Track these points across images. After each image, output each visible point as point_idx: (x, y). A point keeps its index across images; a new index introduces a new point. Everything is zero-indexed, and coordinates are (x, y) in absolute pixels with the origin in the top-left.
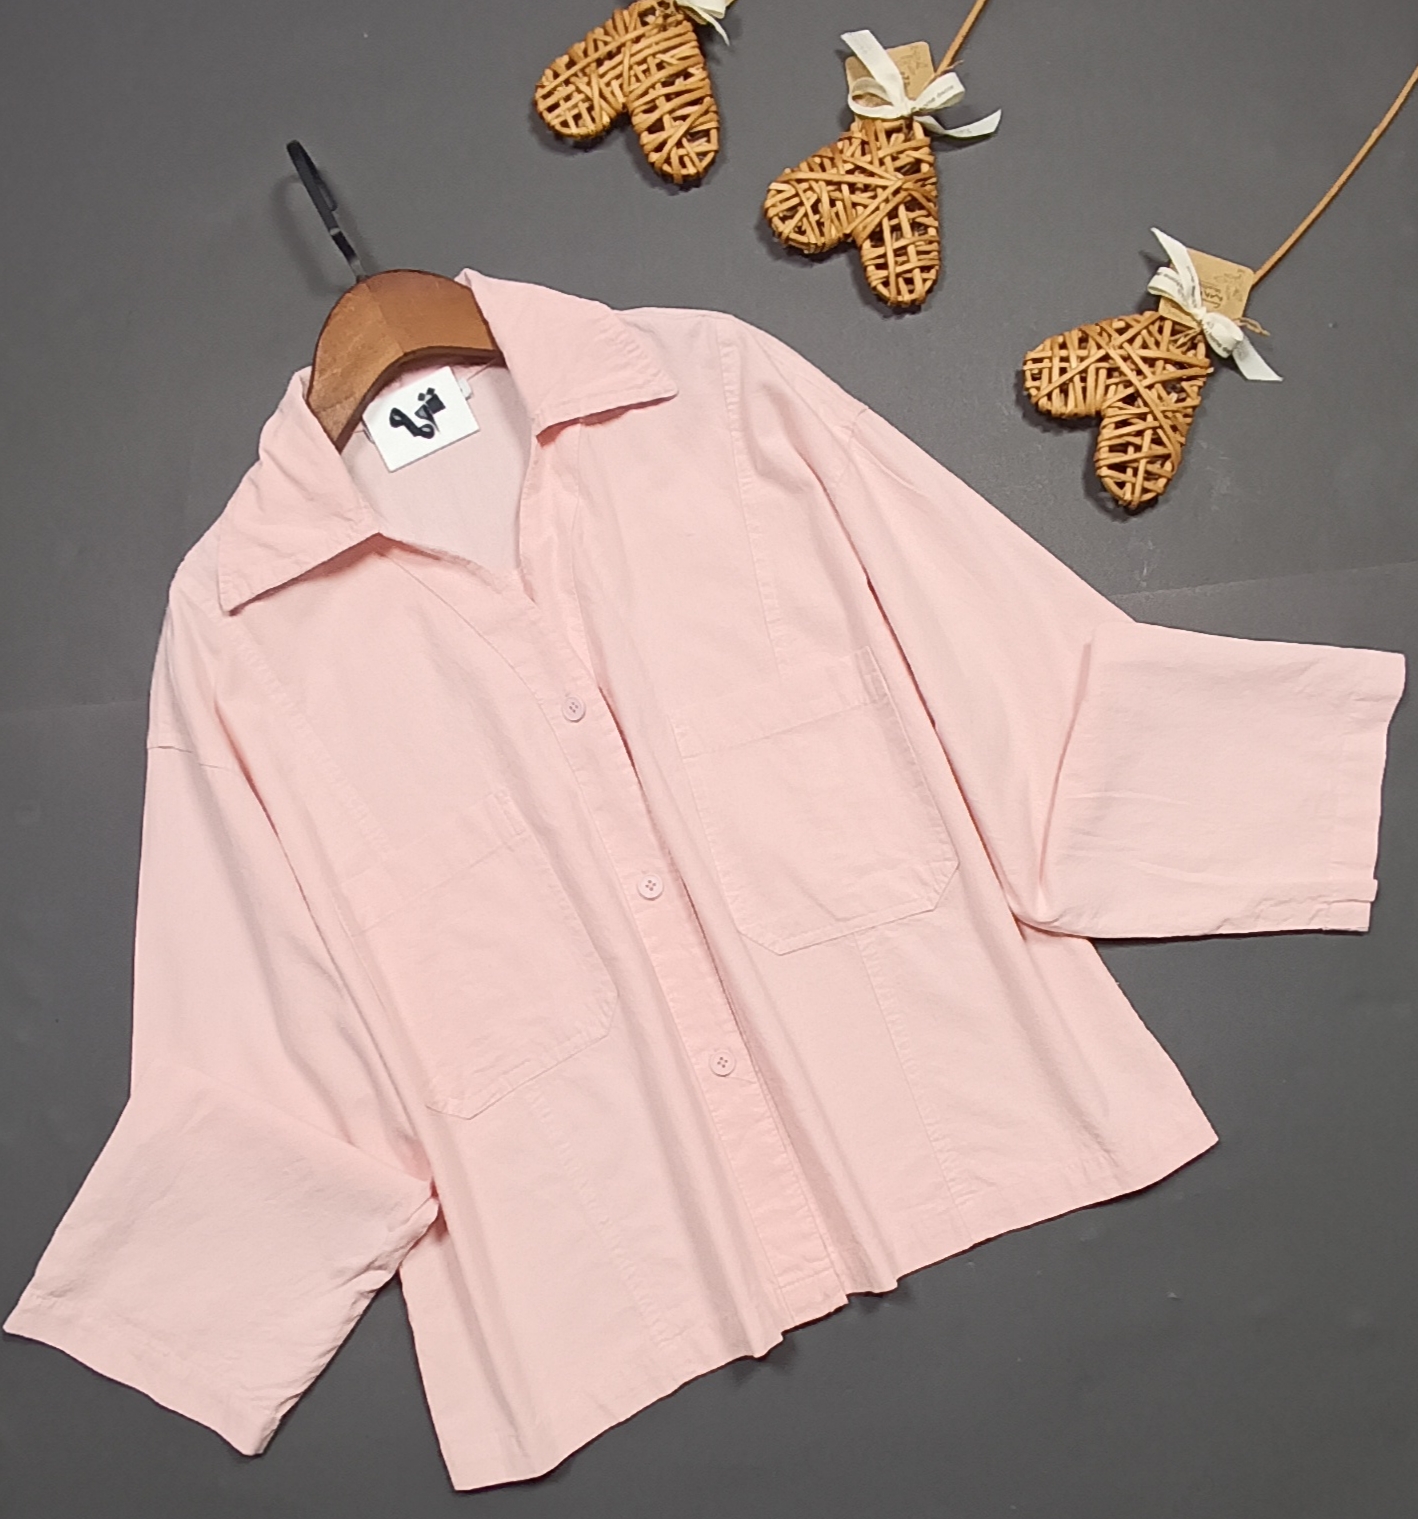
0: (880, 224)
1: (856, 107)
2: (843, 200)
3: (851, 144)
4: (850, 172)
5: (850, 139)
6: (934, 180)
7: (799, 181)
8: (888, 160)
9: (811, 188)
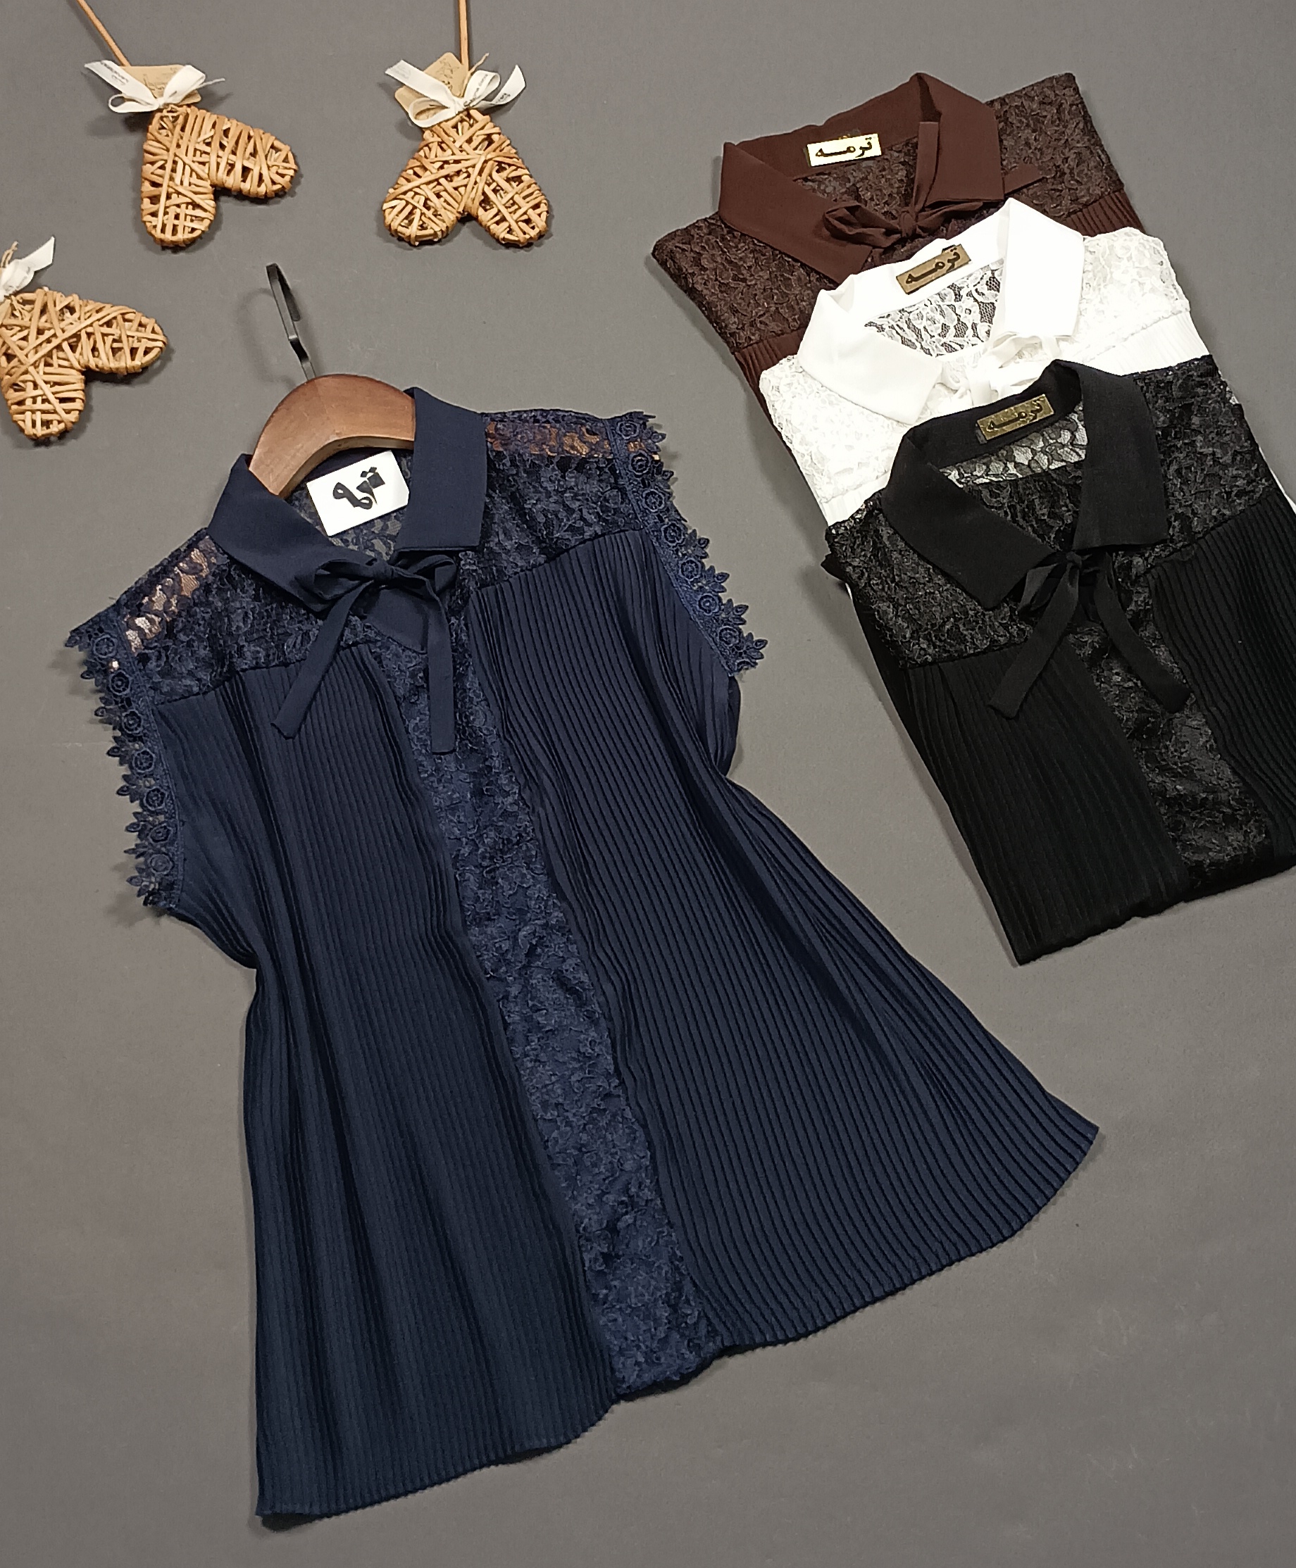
0: (484, 193)
1: (422, 122)
2: (446, 190)
3: (430, 149)
4: (442, 167)
5: (427, 145)
6: (508, 142)
7: (405, 193)
8: (466, 146)
9: (416, 193)
